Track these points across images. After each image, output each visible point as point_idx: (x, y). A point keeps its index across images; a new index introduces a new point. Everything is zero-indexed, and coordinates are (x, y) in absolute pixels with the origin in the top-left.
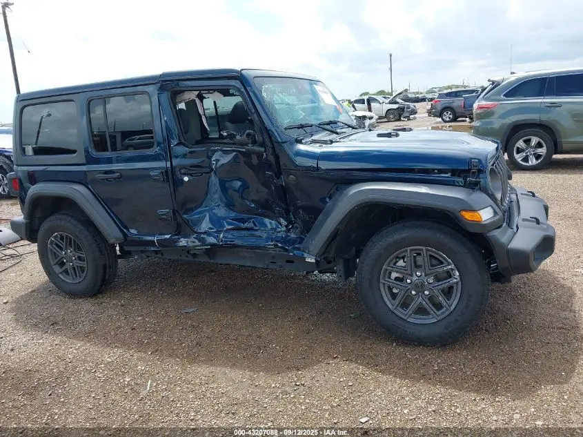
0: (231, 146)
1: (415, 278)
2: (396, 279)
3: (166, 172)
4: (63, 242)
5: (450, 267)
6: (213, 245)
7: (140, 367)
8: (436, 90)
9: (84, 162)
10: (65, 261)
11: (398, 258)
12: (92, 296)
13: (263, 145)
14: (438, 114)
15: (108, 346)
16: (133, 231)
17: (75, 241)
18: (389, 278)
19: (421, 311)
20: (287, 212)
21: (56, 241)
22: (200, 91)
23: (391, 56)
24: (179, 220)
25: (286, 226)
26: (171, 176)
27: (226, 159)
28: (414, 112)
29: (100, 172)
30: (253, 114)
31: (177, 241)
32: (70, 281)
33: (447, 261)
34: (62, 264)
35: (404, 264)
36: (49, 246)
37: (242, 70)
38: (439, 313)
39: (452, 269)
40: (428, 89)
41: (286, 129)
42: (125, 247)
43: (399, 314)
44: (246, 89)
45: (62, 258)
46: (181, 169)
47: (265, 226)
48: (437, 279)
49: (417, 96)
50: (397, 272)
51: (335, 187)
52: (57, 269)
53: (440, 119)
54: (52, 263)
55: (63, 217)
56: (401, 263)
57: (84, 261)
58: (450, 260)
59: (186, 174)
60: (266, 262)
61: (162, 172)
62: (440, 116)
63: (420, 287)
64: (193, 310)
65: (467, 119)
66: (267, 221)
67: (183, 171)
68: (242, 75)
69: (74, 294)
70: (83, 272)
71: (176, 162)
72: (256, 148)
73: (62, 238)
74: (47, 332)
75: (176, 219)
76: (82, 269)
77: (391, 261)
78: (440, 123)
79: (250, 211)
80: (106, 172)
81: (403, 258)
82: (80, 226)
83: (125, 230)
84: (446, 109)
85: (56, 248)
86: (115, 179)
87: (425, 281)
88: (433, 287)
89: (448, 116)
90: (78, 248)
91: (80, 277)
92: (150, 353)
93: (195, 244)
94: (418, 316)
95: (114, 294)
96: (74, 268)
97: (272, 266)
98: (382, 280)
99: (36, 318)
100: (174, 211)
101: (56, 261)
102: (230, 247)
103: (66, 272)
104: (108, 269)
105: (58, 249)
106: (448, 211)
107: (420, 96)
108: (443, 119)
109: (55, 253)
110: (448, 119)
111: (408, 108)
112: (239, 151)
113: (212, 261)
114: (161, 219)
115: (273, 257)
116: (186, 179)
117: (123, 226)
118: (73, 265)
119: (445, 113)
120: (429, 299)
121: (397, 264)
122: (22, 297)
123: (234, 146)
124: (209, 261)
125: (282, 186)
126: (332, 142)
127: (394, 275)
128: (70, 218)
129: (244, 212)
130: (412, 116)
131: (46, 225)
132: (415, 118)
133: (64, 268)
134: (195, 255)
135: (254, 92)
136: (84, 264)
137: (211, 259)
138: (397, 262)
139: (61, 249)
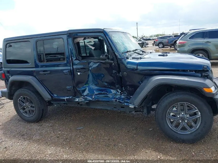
0: (97, 60)
1: (181, 115)
2: (173, 115)
3: (71, 71)
4: (25, 100)
5: (196, 110)
6: (90, 101)
7: (65, 156)
8: (153, 36)
9: (34, 67)
10: (25, 108)
11: (174, 107)
12: (37, 122)
13: (112, 60)
14: (157, 45)
15: (48, 145)
16: (55, 95)
17: (30, 100)
18: (170, 115)
19: (184, 129)
20: (122, 87)
21: (21, 99)
22: (85, 37)
23: (137, 23)
24: (76, 90)
25: (120, 93)
26: (72, 73)
27: (95, 66)
28: (147, 44)
29: (41, 71)
30: (109, 47)
31: (74, 99)
32: (28, 116)
33: (195, 108)
34: (24, 109)
35: (176, 109)
36: (18, 101)
37: (104, 29)
38: (191, 130)
39: (197, 112)
40: (150, 36)
41: (122, 53)
42: (51, 102)
43: (174, 130)
44: (106, 37)
45: (24, 106)
46: (77, 70)
47: (111, 92)
48: (190, 116)
49: (147, 38)
50: (173, 113)
51: (144, 77)
52: (22, 111)
53: (158, 47)
54: (20, 109)
55: (25, 90)
56: (175, 109)
57: (34, 108)
58: (196, 108)
59: (79, 72)
60: (112, 108)
61: (69, 71)
62: (158, 45)
63: (183, 119)
64: (82, 128)
65: (169, 47)
66: (112, 90)
67: (78, 71)
68: (104, 31)
69: (29, 121)
70: (33, 112)
71: (75, 67)
72: (110, 61)
73: (24, 98)
74: (20, 139)
75: (74, 90)
76: (33, 111)
77: (171, 108)
78: (158, 48)
79: (105, 87)
80: (44, 71)
81: (176, 107)
82: (32, 93)
83: (52, 95)
84: (160, 43)
85: (21, 102)
86: (48, 74)
87: (185, 116)
88: (189, 119)
89: (161, 46)
90: (31, 102)
91: (32, 114)
92: (68, 149)
93: (82, 100)
94: (182, 131)
95: (46, 121)
96: (29, 111)
97: (115, 109)
98: (167, 116)
99: (14, 133)
100: (73, 87)
101: (21, 108)
102: (97, 101)
103: (26, 112)
104: (44, 111)
105: (22, 103)
106: (197, 88)
107: (148, 38)
108: (159, 47)
109: (21, 104)
110: (161, 47)
111: (146, 43)
112: (101, 62)
113: (89, 107)
114: (68, 90)
115: (116, 106)
116: (79, 74)
117: (51, 93)
118: (29, 109)
119: (160, 45)
120: (187, 124)
121: (173, 110)
122: (6, 122)
123: (99, 60)
124: (87, 107)
125: (120, 76)
126: (141, 58)
127: (172, 114)
128: (28, 90)
129: (102, 87)
130: (147, 46)
131: (17, 93)
132: (148, 47)
133: (25, 111)
134: (81, 105)
135: (109, 38)
136: (34, 109)
137: (88, 106)
138: (173, 108)
139: (24, 103)
